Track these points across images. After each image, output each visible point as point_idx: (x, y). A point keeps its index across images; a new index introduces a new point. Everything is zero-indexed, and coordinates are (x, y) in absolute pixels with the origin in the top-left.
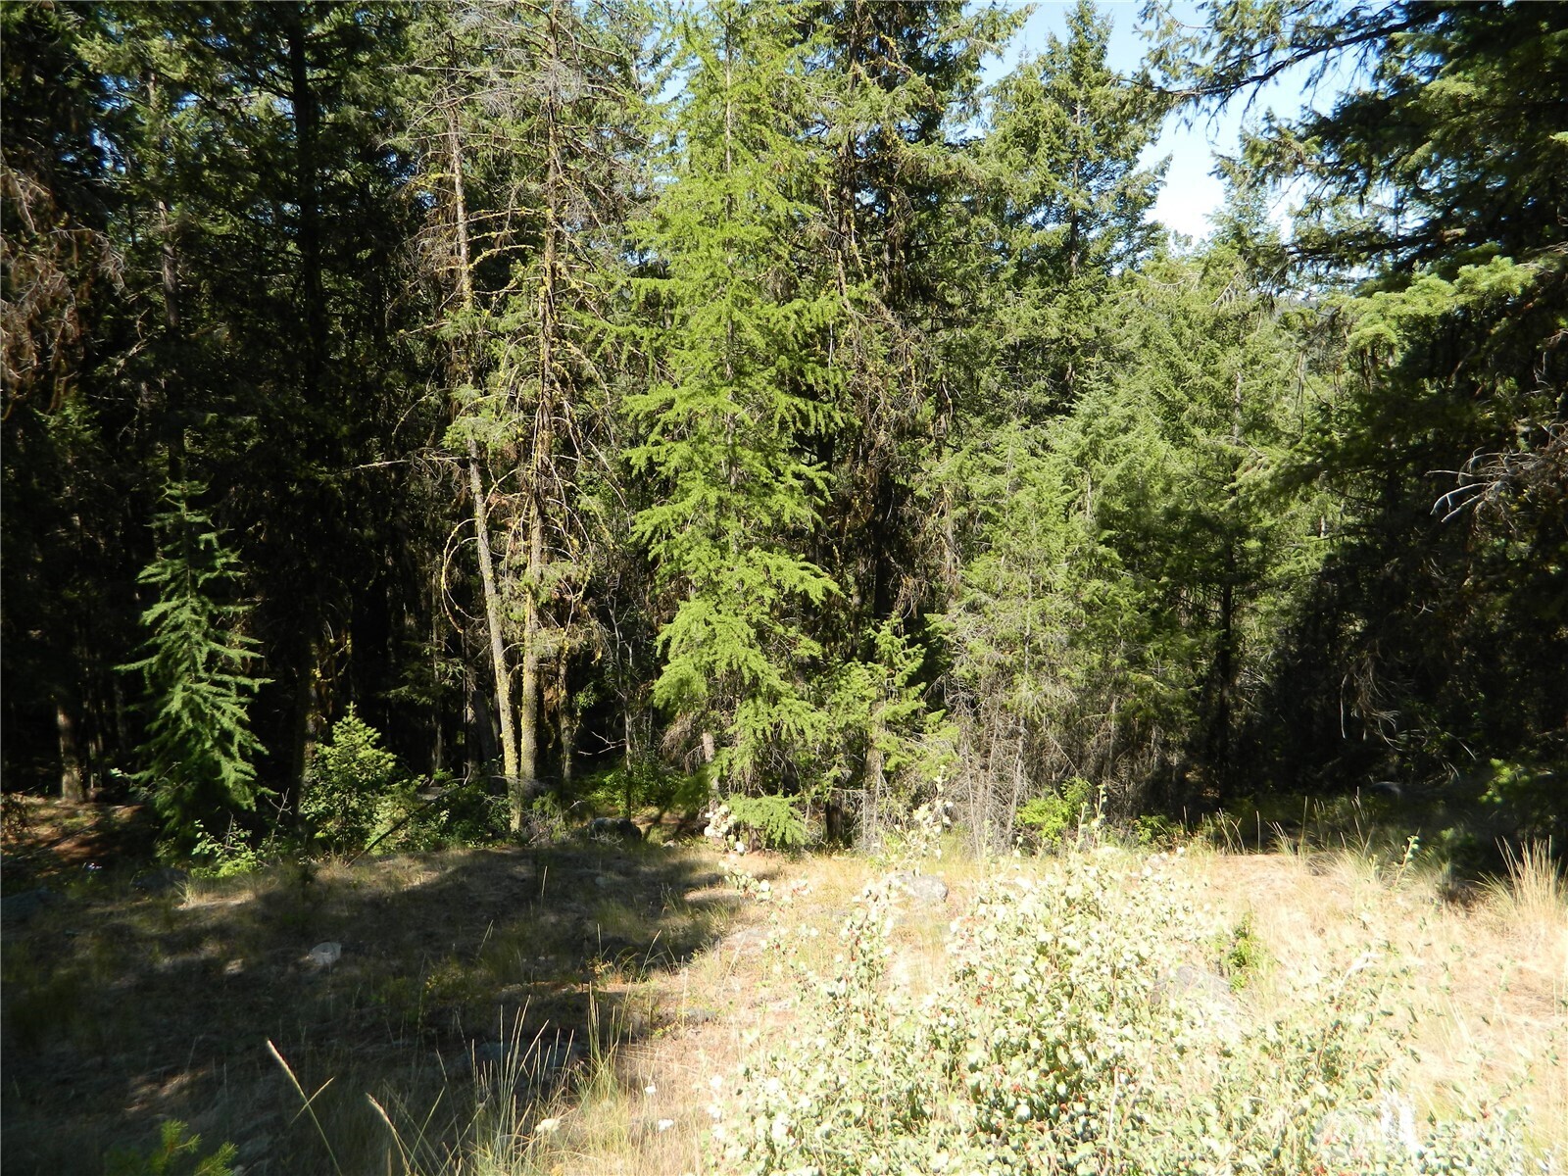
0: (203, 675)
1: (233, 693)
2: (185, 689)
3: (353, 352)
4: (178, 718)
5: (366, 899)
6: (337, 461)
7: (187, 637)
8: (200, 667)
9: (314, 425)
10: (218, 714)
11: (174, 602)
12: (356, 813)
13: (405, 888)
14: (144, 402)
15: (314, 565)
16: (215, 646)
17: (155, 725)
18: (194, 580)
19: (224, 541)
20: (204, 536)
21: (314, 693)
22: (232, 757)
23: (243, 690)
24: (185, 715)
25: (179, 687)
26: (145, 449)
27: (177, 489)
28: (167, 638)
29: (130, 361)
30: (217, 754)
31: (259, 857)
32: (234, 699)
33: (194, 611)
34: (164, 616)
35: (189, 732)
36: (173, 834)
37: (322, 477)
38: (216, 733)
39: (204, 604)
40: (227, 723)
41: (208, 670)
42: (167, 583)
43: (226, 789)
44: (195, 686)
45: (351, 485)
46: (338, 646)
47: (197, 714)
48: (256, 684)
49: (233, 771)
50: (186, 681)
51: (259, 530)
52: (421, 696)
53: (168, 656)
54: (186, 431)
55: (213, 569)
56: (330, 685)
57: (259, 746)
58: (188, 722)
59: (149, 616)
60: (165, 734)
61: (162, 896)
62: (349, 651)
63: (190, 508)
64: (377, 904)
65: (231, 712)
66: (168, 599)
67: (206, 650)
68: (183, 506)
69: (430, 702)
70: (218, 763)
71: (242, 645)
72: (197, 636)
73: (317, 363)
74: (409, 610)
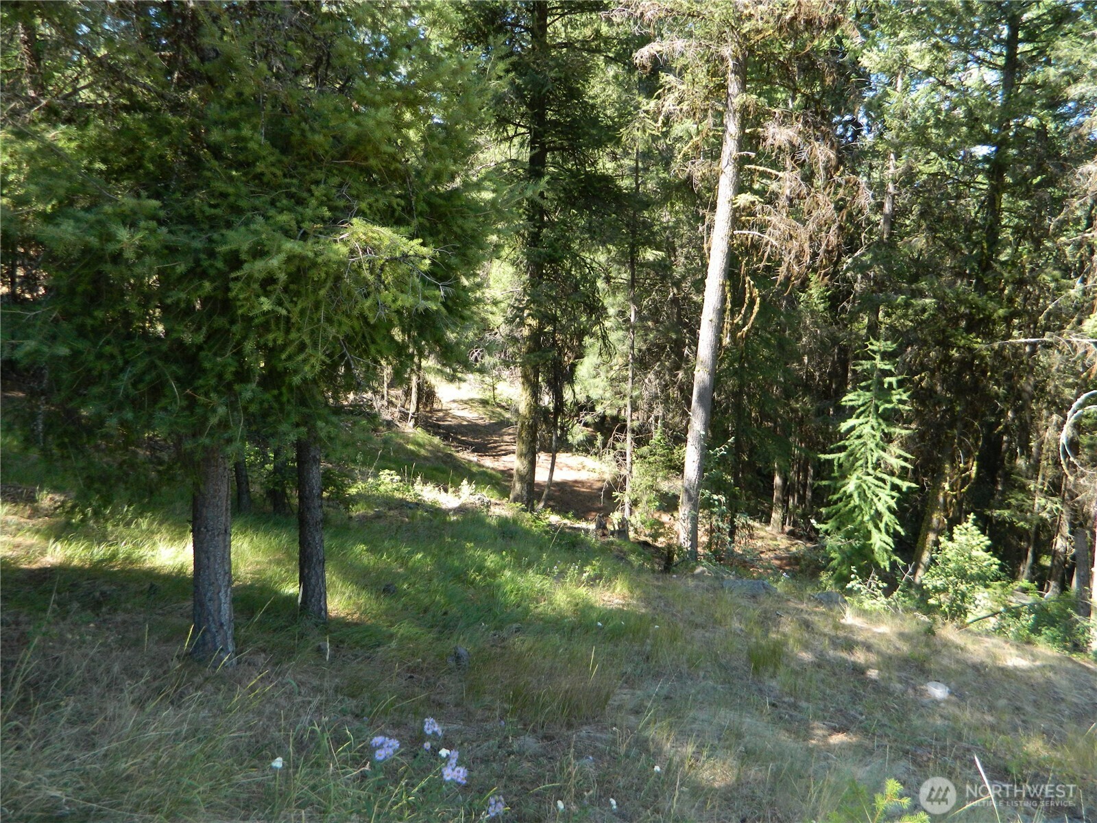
0: (871, 471)
1: (888, 487)
2: (858, 478)
3: (1016, 254)
4: (851, 496)
5: (969, 662)
6: (990, 336)
7: (864, 444)
8: (870, 465)
9: (977, 307)
10: (876, 500)
11: (862, 420)
12: (964, 595)
13: (1000, 664)
14: (858, 287)
15: (958, 408)
16: (882, 453)
17: (835, 497)
18: (877, 407)
19: (901, 384)
20: (888, 379)
21: (941, 499)
22: (880, 530)
23: (895, 487)
24: (855, 495)
25: (854, 476)
26: (854, 317)
27: (876, 345)
28: (852, 443)
29: (855, 259)
30: (871, 526)
31: (889, 603)
32: (888, 491)
33: (873, 428)
34: (853, 428)
35: (855, 507)
36: (834, 570)
37: (976, 346)
38: (872, 512)
39: (880, 424)
40: (881, 507)
41: (875, 469)
42: (859, 406)
43: (872, 551)
44: (865, 478)
45: (998, 354)
46: (967, 470)
47: (863, 496)
48: (904, 485)
49: (880, 541)
50: (859, 473)
51: (921, 379)
52: (1020, 520)
53: (851, 454)
54: (881, 307)
55: (890, 402)
56: (955, 496)
57: (898, 528)
58: (856, 500)
59: (844, 427)
60: (840, 504)
61: (831, 610)
62: (973, 475)
63: (883, 359)
64: (978, 668)
65: (885, 500)
66: (858, 417)
67: (876, 455)
68: (878, 357)
69: (1027, 527)
70: (870, 532)
71: (899, 457)
72: (873, 446)
73: (985, 264)
74: (1022, 453)
